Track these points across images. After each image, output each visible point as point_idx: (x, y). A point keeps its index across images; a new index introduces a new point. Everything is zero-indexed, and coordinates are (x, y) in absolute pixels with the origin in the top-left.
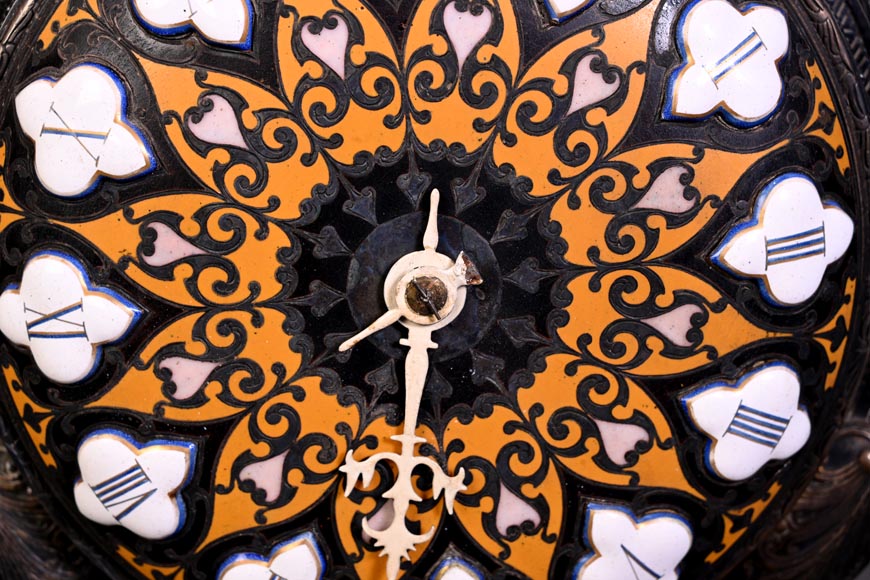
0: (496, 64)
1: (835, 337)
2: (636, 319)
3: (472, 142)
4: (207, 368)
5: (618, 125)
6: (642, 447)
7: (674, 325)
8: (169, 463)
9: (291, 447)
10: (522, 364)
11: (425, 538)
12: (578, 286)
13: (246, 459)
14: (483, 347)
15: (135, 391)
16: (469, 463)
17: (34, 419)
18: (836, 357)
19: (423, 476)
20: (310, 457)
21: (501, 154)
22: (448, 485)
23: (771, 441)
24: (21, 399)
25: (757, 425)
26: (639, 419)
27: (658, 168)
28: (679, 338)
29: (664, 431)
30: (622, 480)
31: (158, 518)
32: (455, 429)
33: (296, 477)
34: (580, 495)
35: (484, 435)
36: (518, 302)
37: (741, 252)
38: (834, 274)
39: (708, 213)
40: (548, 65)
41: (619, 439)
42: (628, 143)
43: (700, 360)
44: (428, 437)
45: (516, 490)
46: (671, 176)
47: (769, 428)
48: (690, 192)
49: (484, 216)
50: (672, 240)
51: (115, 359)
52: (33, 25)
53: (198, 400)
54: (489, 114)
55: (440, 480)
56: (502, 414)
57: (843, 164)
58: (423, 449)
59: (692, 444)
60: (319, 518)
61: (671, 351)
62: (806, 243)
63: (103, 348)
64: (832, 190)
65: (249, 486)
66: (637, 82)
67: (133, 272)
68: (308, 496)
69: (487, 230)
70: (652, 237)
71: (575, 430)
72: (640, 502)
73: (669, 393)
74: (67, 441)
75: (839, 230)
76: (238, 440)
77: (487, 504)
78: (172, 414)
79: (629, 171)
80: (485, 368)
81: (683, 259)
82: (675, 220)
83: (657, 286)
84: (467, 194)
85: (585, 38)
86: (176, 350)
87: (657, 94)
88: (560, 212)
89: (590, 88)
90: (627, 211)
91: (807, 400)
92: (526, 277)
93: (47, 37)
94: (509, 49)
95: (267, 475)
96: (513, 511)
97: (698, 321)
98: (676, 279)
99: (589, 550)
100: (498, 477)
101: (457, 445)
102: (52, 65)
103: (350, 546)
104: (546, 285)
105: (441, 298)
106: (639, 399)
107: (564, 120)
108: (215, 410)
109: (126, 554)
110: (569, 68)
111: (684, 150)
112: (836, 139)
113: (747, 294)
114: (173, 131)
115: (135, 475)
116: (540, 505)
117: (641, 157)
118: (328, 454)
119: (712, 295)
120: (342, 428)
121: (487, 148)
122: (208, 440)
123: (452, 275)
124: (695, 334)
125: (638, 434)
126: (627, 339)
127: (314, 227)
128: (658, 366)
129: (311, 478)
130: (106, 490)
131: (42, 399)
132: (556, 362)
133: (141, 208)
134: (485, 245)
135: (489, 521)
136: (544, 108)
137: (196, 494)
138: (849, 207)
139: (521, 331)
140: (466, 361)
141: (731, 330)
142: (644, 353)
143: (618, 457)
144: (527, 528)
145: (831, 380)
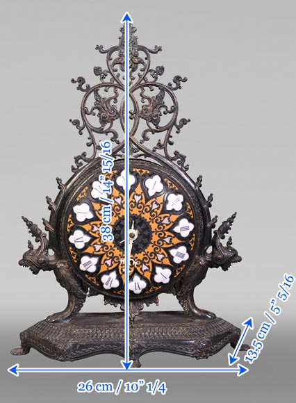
0: (142, 203)
1: (192, 242)
2: (162, 239)
3: (138, 214)
4: (100, 246)
5: (159, 211)
6: (163, 258)
7: (167, 240)
8: (95, 260)
9: (112, 258)
10: (146, 246)
11: (132, 271)
12: (154, 234)
13: (106, 260)
14: (140, 243)
15: (90, 250)
16: (138, 260)
17: (74, 255)
18: (192, 245)
19: (131, 262)
20: (115, 259)
21: (142, 215)
22: (135, 263)
23: (182, 257)
24: (72, 252)
25: (180, 255)
26: (163, 254)
27: (164, 217)
28: (168, 242)
29: (167, 256)
30: (160, 263)
31: (92, 269)
32: (136, 255)
33: (113, 262)
34: (154, 265)
35: (140, 256)
36: (145, 237)
37: (177, 229)
38: (191, 233)
39: (172, 224)
40: (149, 203)
41: (160, 257)
42: (160, 214)
43: (172, 245)
44: (132, 256)
45: (145, 264)
46: (166, 219)
47: (182, 256)
48: (169, 221)
49: (140, 224)
50: (167, 228)
51: (87, 245)
52: (75, 197)
53: (99, 251)
54: (141, 210)
55: (134, 262)
56: (143, 253)
57: (192, 217)
58: (131, 258)
59: (171, 258)
60: (116, 269)
61: (167, 244)
62: (186, 228)
63: (85, 243)
64: (190, 221)
65: (106, 264)
66: (161, 205)
67: (90, 232)
68: (115, 265)
69: (141, 226)
70: (164, 227)
71: (153, 255)
72: (164, 266)
73: (167, 250)
74: (79, 258)
75: (191, 227)
76: (105, 257)
77: (141, 266)
78: (95, 253)
79: (160, 218)
80: (140, 246)
81: (168, 230)
82: (167, 225)
83: (165, 234)
84: (138, 221)
85: (154, 199)
86: (96, 244)
87: (164, 207)
88: (151, 224)
89: (155, 206)
90: (160, 223)
91: (188, 251)
92: (146, 233)
93: (78, 199)
94: (144, 201)
95: (109, 262)
96: (145, 268)
97: (171, 239)
98: (167, 233)
99: (156, 274)
100: (142, 262)
101: (136, 258)
102: (79, 203)
103: (121, 273)
104: (149, 234)
105: (134, 236)
106: (163, 251)
107: (151, 211)
108: (101, 252)
109: (87, 276)
110: (152, 204)
111: (168, 215)
112: (191, 213)
113: (178, 235)
114: (96, 212)
115: (90, 262)
116: (149, 267)
117: (162, 216)
118: (118, 259)
119: (173, 236)
120: (120, 255)
121: (140, 215)
122: (100, 257)
123: (136, 232)
124: (170, 241)
125: (163, 256)
126: (161, 242)
127: (116, 226)
128: (165, 246)
129: (115, 262)
130: (85, 265)
131: (76, 252)
132: (151, 245)
133: (92, 223)
134: (140, 228)
135: (141, 269)
136: (148, 209)
137: (98, 265)
138: (193, 223)
139: (145, 241)
140: (138, 245)
141: (176, 241)
142: (163, 244)
143: (160, 260)
144: (147, 270)
145: (192, 249)
